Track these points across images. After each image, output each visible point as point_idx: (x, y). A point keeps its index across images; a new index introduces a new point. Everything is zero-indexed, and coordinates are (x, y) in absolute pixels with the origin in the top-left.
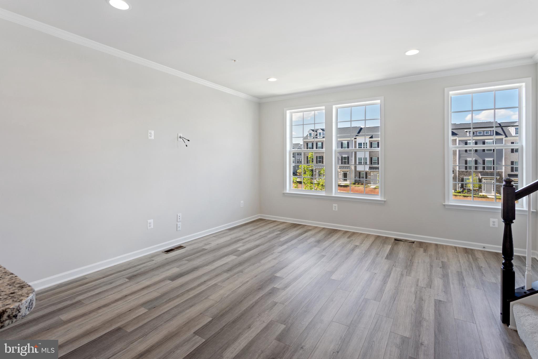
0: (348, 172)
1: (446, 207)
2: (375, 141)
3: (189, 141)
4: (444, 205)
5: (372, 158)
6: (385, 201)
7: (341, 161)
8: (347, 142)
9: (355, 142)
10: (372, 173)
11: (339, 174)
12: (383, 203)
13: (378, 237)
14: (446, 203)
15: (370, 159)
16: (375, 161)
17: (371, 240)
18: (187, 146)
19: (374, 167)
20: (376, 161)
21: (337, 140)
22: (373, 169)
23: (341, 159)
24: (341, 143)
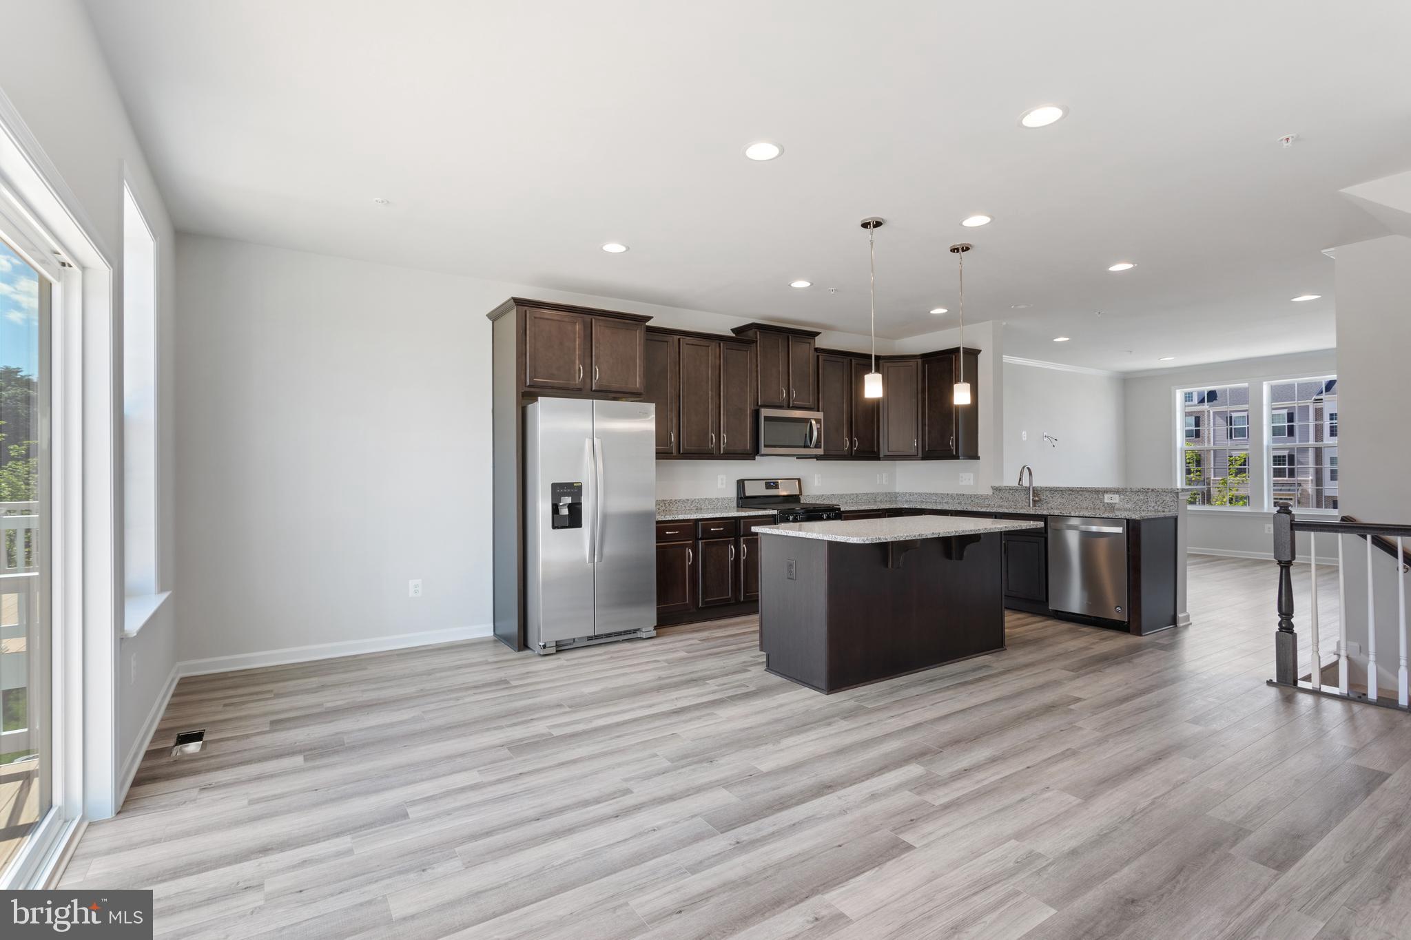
3: (1056, 440)
8: (1285, 412)
18: (1054, 446)
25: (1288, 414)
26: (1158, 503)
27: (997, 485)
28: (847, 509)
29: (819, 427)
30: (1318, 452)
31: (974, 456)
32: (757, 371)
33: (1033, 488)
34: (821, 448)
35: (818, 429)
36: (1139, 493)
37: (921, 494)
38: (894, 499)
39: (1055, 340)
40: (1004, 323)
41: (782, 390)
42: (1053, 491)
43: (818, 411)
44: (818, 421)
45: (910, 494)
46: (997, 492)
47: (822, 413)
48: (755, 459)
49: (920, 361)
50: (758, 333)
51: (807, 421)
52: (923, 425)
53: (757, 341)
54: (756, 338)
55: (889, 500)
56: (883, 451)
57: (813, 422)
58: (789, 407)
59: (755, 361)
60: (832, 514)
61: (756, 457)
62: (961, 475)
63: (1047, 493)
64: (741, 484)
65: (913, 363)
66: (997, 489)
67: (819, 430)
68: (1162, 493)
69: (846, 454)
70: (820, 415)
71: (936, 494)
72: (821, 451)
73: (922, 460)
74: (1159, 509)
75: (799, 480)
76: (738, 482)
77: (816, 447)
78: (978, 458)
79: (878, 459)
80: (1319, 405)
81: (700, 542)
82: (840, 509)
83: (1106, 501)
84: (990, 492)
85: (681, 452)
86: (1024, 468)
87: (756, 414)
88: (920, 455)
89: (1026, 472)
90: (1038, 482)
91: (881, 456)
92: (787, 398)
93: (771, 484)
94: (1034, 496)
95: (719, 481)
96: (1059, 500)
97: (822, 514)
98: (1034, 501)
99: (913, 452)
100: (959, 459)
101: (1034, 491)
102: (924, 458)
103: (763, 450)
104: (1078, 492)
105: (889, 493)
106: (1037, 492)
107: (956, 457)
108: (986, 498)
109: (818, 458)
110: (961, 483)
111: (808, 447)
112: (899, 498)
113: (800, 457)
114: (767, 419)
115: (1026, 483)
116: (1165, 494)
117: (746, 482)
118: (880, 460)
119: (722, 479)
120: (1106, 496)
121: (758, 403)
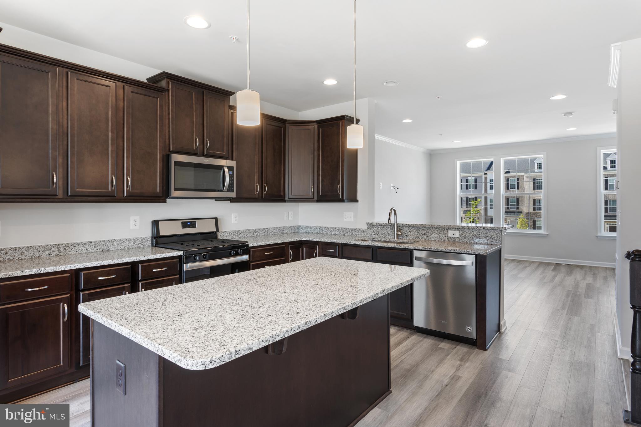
0: (476, 217)
1: (598, 238)
2: (512, 177)
3: (398, 189)
4: (597, 236)
5: (509, 199)
6: (547, 235)
7: (466, 203)
8: (474, 178)
9: (486, 178)
10: (509, 219)
11: (464, 220)
12: (546, 236)
13: (541, 263)
14: (599, 235)
15: (506, 200)
16: (513, 203)
17: (536, 265)
18: (397, 193)
19: (512, 211)
20: (515, 203)
21: (460, 176)
22: (510, 213)
23: (466, 201)
24: (467, 179)
25: (475, 179)
26: (488, 238)
27: (370, 222)
28: (255, 245)
29: (231, 173)
30: (486, 198)
31: (354, 199)
32: (169, 119)
33: (397, 224)
34: (233, 192)
35: (230, 175)
36: (474, 230)
37: (316, 228)
38: (297, 231)
39: (404, 121)
40: (375, 102)
41: (196, 139)
42: (411, 227)
43: (232, 160)
44: (230, 168)
45: (309, 227)
46: (371, 227)
47: (235, 161)
48: (165, 202)
49: (316, 126)
50: (170, 82)
51: (221, 167)
52: (318, 175)
53: (168, 90)
54: (169, 87)
55: (293, 231)
56: (288, 195)
57: (226, 170)
58: (203, 155)
59: (167, 109)
60: (240, 251)
61: (167, 200)
62: (345, 213)
63: (407, 229)
64: (156, 224)
65: (311, 127)
66: (371, 225)
67: (231, 177)
68: (491, 231)
69: (257, 197)
70: (233, 163)
71: (327, 228)
72: (233, 195)
73: (317, 202)
74: (488, 242)
75: (216, 219)
76: (153, 222)
77: (228, 191)
78: (357, 201)
79: (284, 201)
80: (486, 175)
81: (81, 294)
82: (248, 245)
83: (449, 235)
84: (366, 227)
85: (69, 194)
86: (391, 209)
87: (167, 159)
88: (316, 198)
89: (393, 212)
90: (401, 220)
91: (287, 198)
92: (202, 146)
93: (188, 223)
94: (397, 231)
95: (132, 223)
96: (416, 234)
97: (231, 252)
98: (398, 235)
99: (311, 196)
100: (344, 202)
101: (397, 227)
102: (318, 201)
103: (174, 193)
104: (429, 228)
105: (293, 226)
106: (400, 227)
107: (342, 201)
108: (363, 231)
109: (232, 200)
110: (345, 220)
111: (222, 191)
112: (301, 230)
113: (217, 199)
114: (177, 163)
115: (393, 221)
116: (493, 231)
117: (160, 222)
118: (285, 202)
119: (135, 221)
120: (449, 231)
121: (169, 149)
